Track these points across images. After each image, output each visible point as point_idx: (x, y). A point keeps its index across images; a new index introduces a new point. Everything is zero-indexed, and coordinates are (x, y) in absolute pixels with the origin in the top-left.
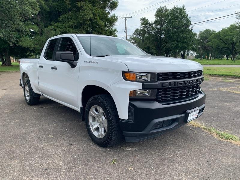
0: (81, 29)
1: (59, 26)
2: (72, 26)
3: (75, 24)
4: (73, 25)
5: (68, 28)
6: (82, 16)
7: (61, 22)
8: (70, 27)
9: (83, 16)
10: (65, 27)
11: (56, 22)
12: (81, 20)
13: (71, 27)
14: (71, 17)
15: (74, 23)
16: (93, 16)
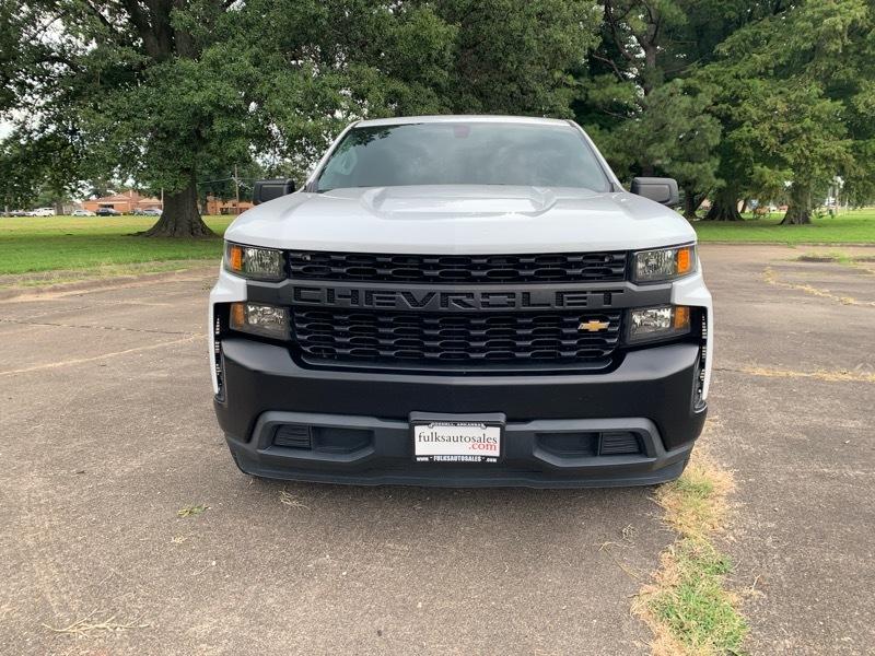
0: (803, 76)
1: (713, 77)
2: (767, 68)
3: (781, 61)
4: (772, 65)
5: (747, 81)
6: (813, 22)
7: (727, 57)
8: (760, 74)
9: (817, 22)
10: (737, 77)
11: (705, 62)
12: (806, 39)
13: (763, 75)
14: (767, 34)
15: (777, 56)
16: (863, 13)
